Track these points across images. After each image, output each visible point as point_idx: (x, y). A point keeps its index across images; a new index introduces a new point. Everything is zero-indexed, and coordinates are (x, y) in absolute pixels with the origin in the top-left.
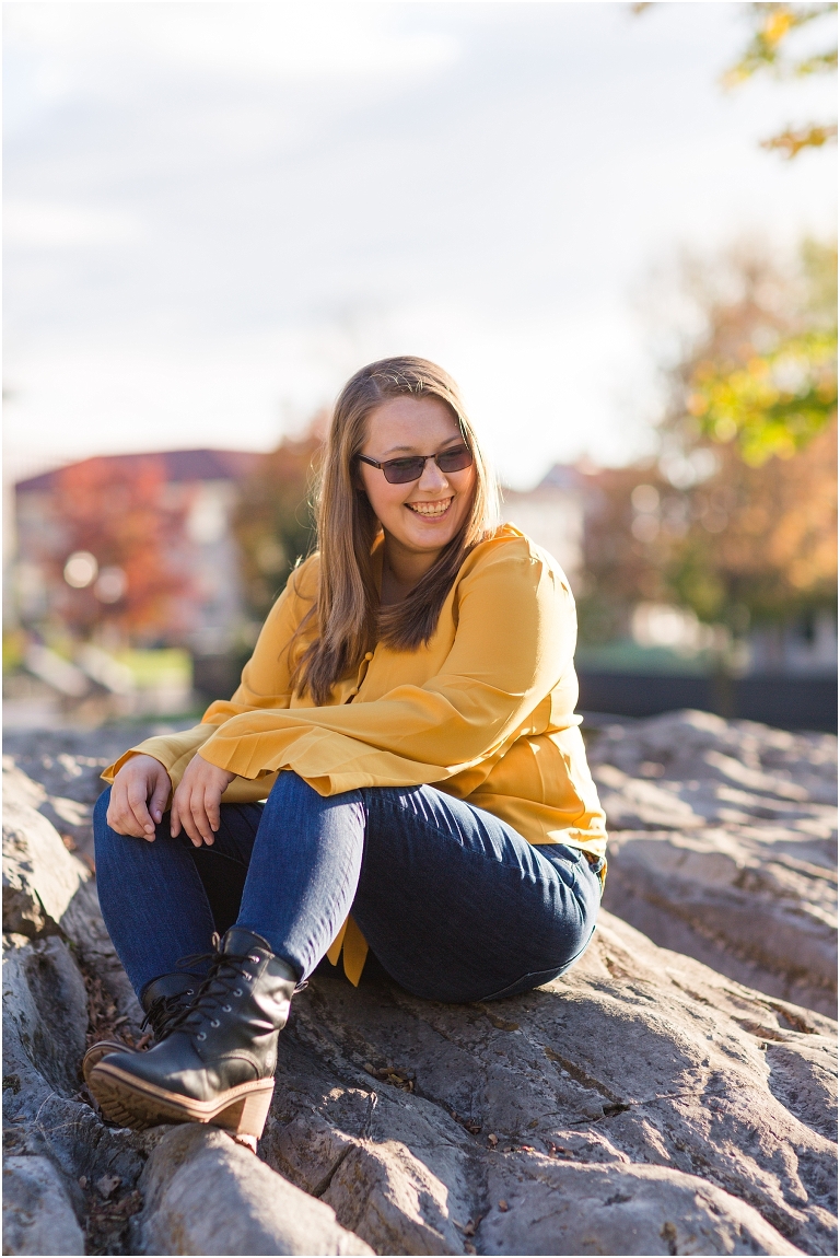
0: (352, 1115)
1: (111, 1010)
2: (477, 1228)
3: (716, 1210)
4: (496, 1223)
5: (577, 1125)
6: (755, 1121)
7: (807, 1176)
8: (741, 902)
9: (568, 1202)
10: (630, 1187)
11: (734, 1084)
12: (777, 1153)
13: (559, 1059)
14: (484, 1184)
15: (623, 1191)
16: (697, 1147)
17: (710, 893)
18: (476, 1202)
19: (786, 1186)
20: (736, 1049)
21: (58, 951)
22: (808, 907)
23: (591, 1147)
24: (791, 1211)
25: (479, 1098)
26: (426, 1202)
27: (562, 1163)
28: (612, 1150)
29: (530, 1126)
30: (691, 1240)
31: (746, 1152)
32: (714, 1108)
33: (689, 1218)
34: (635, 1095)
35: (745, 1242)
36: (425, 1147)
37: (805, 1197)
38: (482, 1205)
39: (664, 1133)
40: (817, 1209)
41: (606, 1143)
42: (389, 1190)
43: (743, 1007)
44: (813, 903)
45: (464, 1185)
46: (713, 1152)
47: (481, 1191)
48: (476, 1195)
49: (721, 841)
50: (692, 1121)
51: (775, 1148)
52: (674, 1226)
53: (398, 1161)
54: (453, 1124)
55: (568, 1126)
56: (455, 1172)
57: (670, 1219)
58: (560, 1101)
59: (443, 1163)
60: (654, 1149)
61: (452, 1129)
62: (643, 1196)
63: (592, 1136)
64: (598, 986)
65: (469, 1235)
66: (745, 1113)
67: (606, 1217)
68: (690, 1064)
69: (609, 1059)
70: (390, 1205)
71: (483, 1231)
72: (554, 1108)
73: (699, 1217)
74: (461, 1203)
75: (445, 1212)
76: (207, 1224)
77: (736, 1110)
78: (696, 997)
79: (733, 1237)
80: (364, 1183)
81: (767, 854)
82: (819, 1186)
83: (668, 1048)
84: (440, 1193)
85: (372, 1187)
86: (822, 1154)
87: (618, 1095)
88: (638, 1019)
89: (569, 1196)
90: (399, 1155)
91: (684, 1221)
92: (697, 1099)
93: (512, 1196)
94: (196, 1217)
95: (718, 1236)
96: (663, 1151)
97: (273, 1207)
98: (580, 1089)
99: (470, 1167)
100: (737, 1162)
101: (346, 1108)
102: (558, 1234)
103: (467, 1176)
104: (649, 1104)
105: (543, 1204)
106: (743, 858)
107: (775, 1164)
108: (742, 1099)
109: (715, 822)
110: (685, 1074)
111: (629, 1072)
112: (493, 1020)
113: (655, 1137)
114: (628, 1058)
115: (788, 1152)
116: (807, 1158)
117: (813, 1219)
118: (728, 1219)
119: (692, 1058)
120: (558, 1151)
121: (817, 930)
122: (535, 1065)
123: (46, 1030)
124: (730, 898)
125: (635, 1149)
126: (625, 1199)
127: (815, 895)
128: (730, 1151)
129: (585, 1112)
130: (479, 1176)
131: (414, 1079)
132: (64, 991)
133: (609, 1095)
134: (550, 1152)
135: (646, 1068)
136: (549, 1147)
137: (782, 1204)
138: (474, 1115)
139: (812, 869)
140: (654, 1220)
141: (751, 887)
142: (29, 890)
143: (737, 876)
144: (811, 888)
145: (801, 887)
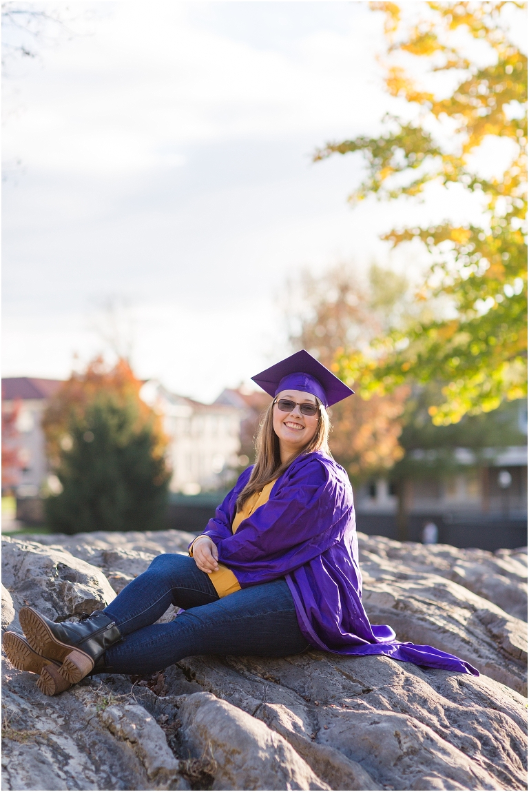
0: (258, 693)
2: (316, 736)
3: (415, 727)
4: (324, 733)
5: (352, 697)
6: (425, 696)
7: (448, 717)
8: (397, 615)
9: (354, 725)
10: (379, 718)
11: (415, 682)
12: (436, 708)
13: (341, 671)
14: (317, 719)
15: (377, 720)
16: (403, 706)
17: (382, 611)
18: (314, 726)
19: (440, 720)
22: (428, 617)
23: (359, 705)
24: (443, 730)
25: (308, 687)
26: (295, 725)
27: (348, 711)
28: (368, 706)
29: (332, 698)
30: (406, 737)
31: (423, 707)
32: (408, 690)
33: (405, 729)
34: (375, 685)
35: (428, 739)
36: (290, 705)
37: (448, 725)
38: (317, 727)
39: (388, 700)
40: (454, 729)
41: (365, 703)
42: (280, 720)
44: (429, 615)
45: (308, 720)
46: (409, 707)
47: (315, 722)
48: (313, 724)
49: (384, 588)
50: (400, 696)
51: (434, 706)
52: (399, 732)
53: (281, 710)
54: (299, 697)
55: (349, 697)
56: (304, 715)
57: (397, 729)
58: (344, 688)
59: (299, 711)
60: (385, 706)
61: (300, 699)
62: (385, 721)
63: (359, 701)
65: (313, 738)
66: (421, 692)
67: (371, 729)
68: (396, 674)
69: (363, 671)
70: (281, 726)
71: (319, 737)
72: (342, 691)
73: (409, 729)
74: (308, 727)
75: (303, 729)
76: (218, 727)
77: (417, 691)
79: (423, 737)
80: (268, 718)
81: (407, 594)
82: (453, 721)
83: (386, 667)
84: (300, 722)
85: (273, 719)
86: (454, 708)
87: (368, 685)
89: (354, 722)
90: (281, 707)
91: (403, 730)
92: (401, 687)
93: (329, 723)
94: (212, 725)
95: (417, 736)
96: (389, 707)
97: (244, 721)
98: (351, 683)
99: (309, 713)
100: (420, 711)
101: (255, 690)
102: (351, 736)
103: (308, 716)
104: (381, 689)
105: (343, 726)
106: (397, 596)
107: (435, 712)
108: (419, 687)
109: (381, 580)
110: (395, 677)
111: (371, 677)
112: (311, 657)
113: (385, 701)
114: (370, 671)
115: (440, 708)
116: (447, 710)
117: (452, 732)
118: (420, 730)
119: (397, 671)
120: (346, 706)
121: (432, 627)
122: (331, 674)
124: (392, 613)
125: (377, 706)
126: (378, 723)
127: (430, 612)
128: (415, 706)
129: (354, 692)
130: (314, 716)
131: (279, 680)
133: (364, 686)
134: (342, 707)
135: (378, 675)
136: (341, 705)
137: (439, 727)
138: (307, 694)
139: (428, 601)
140: (391, 730)
141: (402, 608)
142: (104, 602)
143: (395, 603)
144: (428, 609)
145: (424, 608)
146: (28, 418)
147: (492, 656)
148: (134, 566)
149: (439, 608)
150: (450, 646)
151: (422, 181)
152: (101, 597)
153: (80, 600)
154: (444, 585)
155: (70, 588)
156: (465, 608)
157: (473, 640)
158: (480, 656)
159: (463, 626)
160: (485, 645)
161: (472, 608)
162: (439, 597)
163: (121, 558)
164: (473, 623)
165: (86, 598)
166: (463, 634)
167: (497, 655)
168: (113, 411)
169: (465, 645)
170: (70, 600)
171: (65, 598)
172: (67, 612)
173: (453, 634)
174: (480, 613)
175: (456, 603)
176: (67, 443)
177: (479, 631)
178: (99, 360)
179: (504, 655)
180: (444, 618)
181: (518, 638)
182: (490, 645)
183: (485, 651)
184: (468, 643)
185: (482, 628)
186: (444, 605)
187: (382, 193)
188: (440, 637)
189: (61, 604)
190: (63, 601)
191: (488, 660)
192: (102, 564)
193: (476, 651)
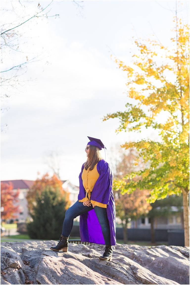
1: (28, 278)
8: (107, 267)
17: (103, 266)
20: (101, 282)
21: (21, 271)
43: (103, 278)
64: (86, 275)
78: (98, 277)
88: (90, 279)
121: (116, 271)
123: (20, 280)
127: (116, 266)
132: (22, 276)
139: (117, 263)
141: (108, 265)
142: (18, 264)
143: (107, 263)
144: (116, 265)
145: (115, 265)
146: (22, 194)
147: (133, 279)
148: (31, 253)
149: (120, 265)
150: (120, 276)
151: (140, 125)
152: (17, 262)
153: (11, 263)
154: (123, 258)
155: (9, 260)
156: (127, 265)
157: (127, 274)
158: (129, 279)
159: (125, 270)
160: (131, 276)
161: (130, 265)
162: (121, 262)
163: (27, 250)
164: (129, 270)
165: (13, 262)
166: (125, 273)
167: (134, 279)
168: (51, 193)
169: (125, 276)
170: (9, 263)
171: (8, 263)
172: (8, 267)
173: (122, 272)
174: (132, 266)
175: (125, 263)
176: (35, 204)
177: (130, 272)
178: (47, 175)
179: (136, 279)
180: (120, 268)
181: (140, 274)
182: (132, 276)
183: (130, 277)
184: (126, 275)
185: (131, 271)
186: (121, 264)
187: (127, 129)
188: (118, 273)
189: (6, 264)
190: (7, 263)
191: (131, 280)
192: (22, 252)
193: (128, 277)
